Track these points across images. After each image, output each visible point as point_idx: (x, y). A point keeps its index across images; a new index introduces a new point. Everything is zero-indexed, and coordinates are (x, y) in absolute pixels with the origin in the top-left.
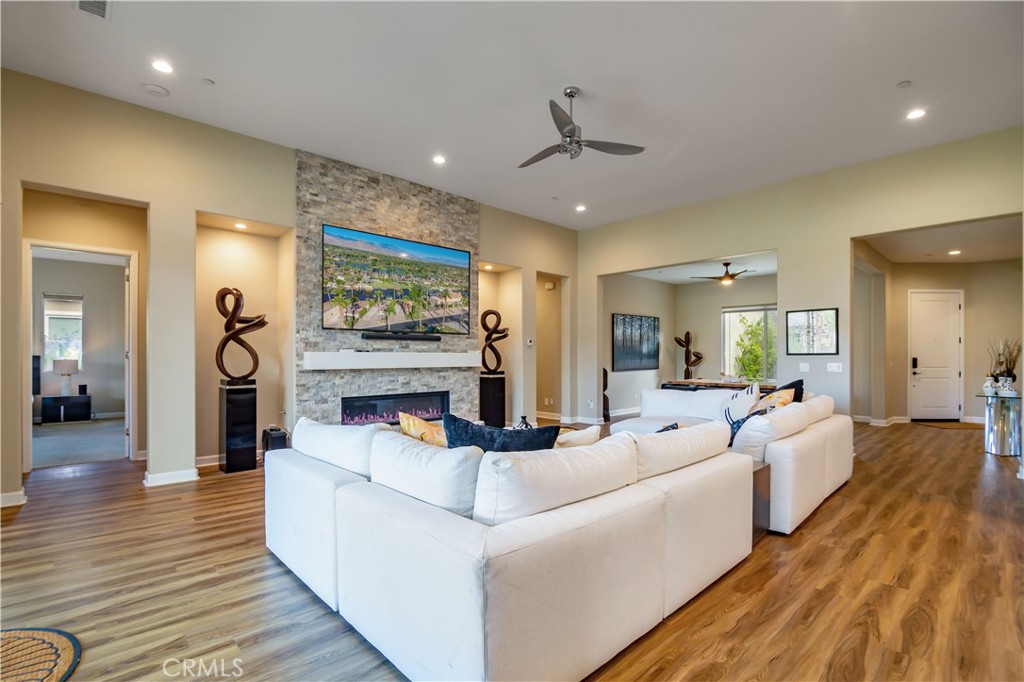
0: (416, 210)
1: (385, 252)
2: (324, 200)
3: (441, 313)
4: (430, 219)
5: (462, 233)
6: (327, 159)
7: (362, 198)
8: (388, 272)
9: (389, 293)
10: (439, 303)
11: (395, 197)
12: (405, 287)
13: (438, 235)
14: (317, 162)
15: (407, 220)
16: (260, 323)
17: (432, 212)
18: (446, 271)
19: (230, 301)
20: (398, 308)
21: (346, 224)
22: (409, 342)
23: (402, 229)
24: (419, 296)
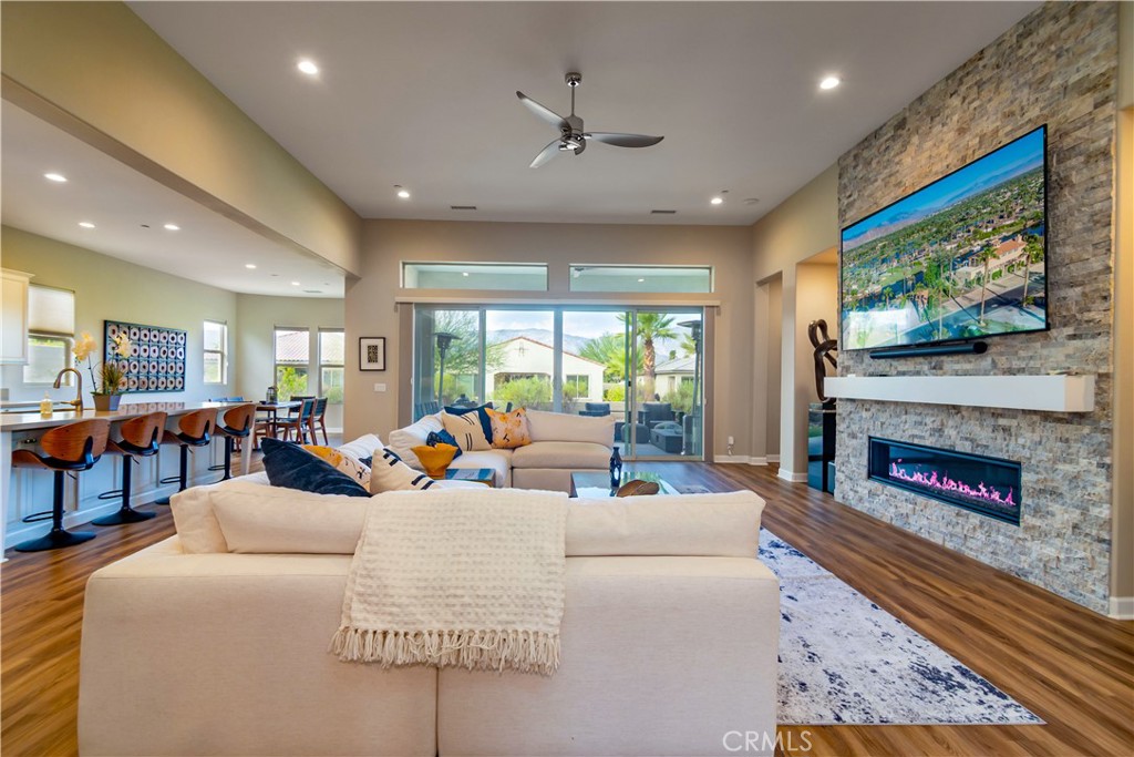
0: (955, 118)
7: (888, 164)
8: (897, 255)
9: (896, 288)
10: (973, 276)
12: (917, 269)
15: (942, 149)
18: (985, 204)
23: (934, 169)
24: (938, 275)
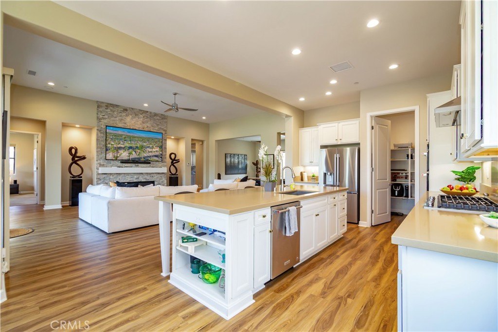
1: (129, 134)
2: (107, 117)
3: (150, 154)
4: (147, 122)
5: (160, 126)
6: (108, 104)
7: (121, 116)
8: (130, 141)
9: (130, 148)
10: (150, 151)
11: (134, 115)
12: (137, 146)
13: (150, 127)
14: (104, 105)
15: (138, 123)
16: (84, 158)
17: (148, 120)
18: (153, 140)
19: (73, 151)
20: (134, 153)
21: (115, 125)
22: (139, 164)
23: (136, 126)
24: (142, 148)
